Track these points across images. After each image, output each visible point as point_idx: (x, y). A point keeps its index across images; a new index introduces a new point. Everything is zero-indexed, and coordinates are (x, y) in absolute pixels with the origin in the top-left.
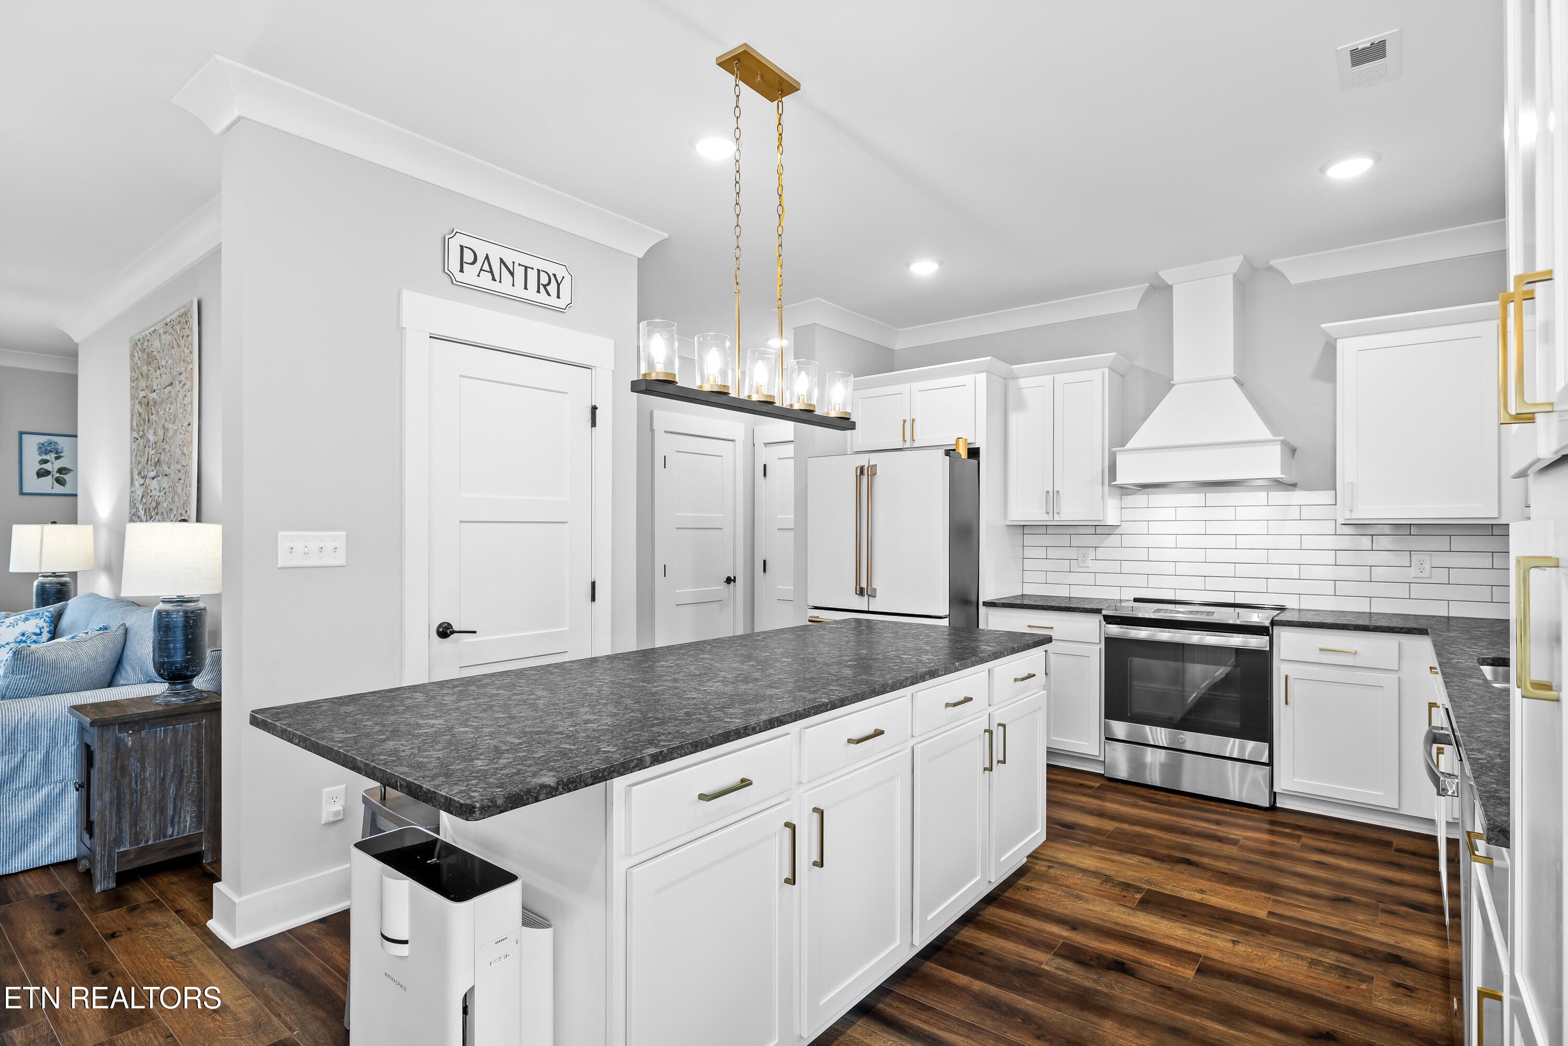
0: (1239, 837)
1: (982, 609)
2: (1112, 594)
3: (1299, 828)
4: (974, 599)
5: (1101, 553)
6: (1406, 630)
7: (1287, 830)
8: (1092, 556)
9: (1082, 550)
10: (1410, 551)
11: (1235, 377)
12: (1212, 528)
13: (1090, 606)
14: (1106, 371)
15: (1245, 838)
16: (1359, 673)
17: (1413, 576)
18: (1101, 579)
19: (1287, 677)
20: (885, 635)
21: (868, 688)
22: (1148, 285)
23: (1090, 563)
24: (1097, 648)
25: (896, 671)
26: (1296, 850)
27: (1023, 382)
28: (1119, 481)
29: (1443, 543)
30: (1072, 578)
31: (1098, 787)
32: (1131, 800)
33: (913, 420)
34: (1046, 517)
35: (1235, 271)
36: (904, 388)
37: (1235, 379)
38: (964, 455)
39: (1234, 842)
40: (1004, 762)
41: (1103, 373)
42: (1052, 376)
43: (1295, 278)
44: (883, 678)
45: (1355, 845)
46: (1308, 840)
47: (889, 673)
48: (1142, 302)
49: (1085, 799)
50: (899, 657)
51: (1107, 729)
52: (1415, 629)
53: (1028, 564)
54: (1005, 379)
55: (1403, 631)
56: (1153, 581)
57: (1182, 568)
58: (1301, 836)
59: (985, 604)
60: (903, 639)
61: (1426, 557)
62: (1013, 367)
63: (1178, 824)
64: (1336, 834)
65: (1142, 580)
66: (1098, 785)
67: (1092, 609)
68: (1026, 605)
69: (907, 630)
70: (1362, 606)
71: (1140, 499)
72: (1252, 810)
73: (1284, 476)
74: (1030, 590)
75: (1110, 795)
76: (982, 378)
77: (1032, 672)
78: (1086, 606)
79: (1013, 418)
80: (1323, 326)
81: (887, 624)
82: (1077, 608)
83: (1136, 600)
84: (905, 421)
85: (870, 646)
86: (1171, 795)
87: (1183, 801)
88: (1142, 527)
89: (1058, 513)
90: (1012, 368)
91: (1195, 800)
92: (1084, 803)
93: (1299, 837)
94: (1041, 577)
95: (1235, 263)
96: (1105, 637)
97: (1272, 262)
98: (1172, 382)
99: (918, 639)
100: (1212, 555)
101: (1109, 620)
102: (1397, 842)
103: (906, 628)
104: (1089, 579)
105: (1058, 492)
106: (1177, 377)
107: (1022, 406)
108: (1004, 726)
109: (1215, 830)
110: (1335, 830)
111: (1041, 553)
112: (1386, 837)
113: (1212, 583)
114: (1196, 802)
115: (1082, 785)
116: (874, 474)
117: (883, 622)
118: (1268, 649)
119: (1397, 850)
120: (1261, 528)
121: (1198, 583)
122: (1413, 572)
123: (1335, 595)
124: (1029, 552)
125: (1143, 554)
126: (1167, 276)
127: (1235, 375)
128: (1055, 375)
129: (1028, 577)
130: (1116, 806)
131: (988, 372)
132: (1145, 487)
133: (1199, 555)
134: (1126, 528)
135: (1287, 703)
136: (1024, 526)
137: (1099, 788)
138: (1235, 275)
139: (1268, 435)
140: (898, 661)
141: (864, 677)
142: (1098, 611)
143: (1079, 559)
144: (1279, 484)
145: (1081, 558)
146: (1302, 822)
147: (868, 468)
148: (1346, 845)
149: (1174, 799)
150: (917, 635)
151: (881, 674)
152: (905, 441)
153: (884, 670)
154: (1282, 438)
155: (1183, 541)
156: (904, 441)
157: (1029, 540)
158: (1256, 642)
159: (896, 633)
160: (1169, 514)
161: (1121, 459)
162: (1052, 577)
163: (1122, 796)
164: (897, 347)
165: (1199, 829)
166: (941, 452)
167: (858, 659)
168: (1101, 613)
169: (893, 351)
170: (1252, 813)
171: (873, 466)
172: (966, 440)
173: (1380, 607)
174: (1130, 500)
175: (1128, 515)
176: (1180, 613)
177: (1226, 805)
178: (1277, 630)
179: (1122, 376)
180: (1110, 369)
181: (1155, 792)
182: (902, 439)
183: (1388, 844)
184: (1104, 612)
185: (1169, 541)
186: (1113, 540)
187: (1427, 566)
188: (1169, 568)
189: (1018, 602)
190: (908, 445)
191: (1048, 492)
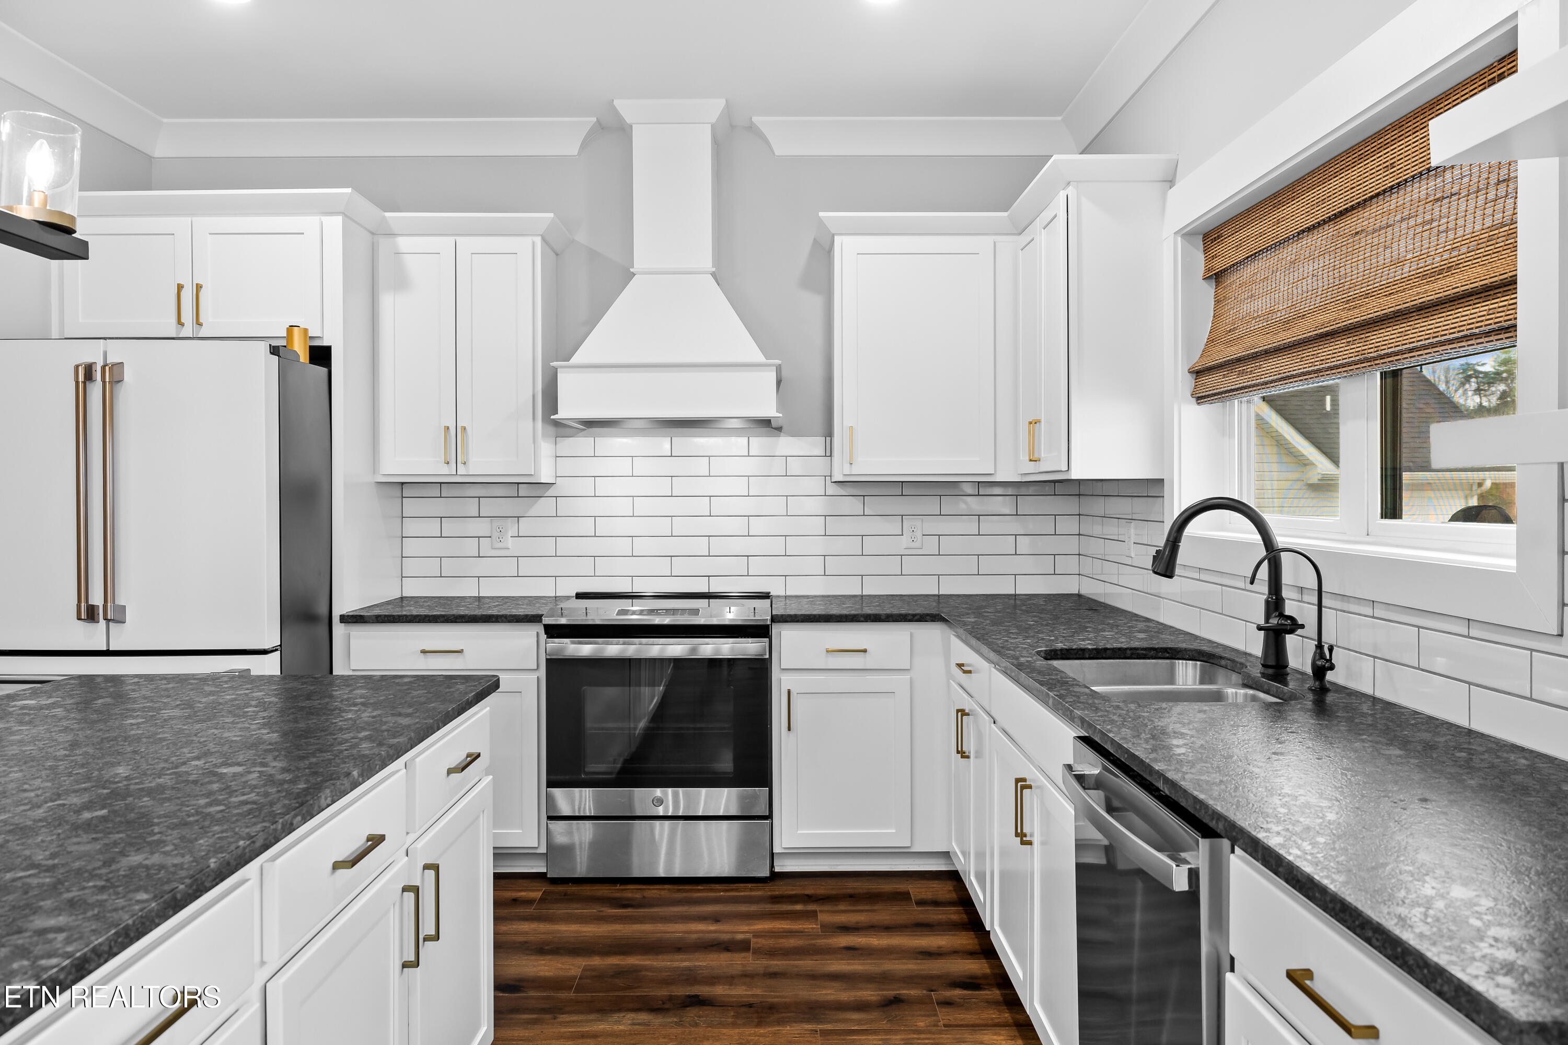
0: (748, 936)
1: (339, 630)
2: (545, 589)
3: (809, 899)
4: (324, 610)
5: (526, 526)
6: (918, 617)
7: (799, 907)
8: (512, 531)
9: (497, 522)
10: (902, 516)
11: (714, 272)
12: (681, 486)
13: (521, 611)
14: (538, 240)
15: (757, 935)
16: (870, 677)
17: (905, 547)
18: (527, 566)
19: (789, 692)
20: (166, 713)
21: (155, 898)
22: (594, 119)
23: (509, 542)
24: (533, 677)
25: (218, 822)
26: (818, 937)
27: (404, 243)
28: (563, 413)
29: (930, 504)
30: (482, 567)
31: (540, 899)
32: (593, 910)
33: (199, 287)
34: (445, 470)
35: (714, 120)
36: (179, 224)
37: (714, 275)
38: (304, 357)
39: (744, 946)
40: (436, 937)
41: (533, 243)
42: (452, 239)
43: (781, 149)
44: (191, 852)
45: (875, 908)
46: (828, 915)
47: (204, 830)
48: (584, 145)
49: (525, 927)
50: (215, 774)
51: (550, 800)
52: (928, 615)
53: (411, 547)
54: (373, 234)
55: (916, 618)
56: (603, 566)
57: (641, 546)
58: (815, 912)
59: (344, 619)
60: (209, 719)
61: (917, 522)
62: (387, 214)
63: (668, 935)
64: (851, 896)
65: (585, 566)
66: (537, 895)
67: (527, 616)
68: (417, 616)
69: (211, 693)
70: (851, 588)
71: (582, 443)
72: (750, 885)
73: (781, 415)
74: (413, 589)
75: (561, 910)
76: (335, 224)
77: (475, 750)
78: (515, 612)
79: (387, 302)
80: (821, 214)
81: (163, 685)
82: (502, 616)
83: (580, 596)
84: (180, 287)
85: (135, 752)
86: (644, 887)
87: (663, 893)
88: (585, 486)
89: (465, 463)
90: (384, 217)
91: (676, 887)
92: (526, 933)
93: (812, 915)
94: (432, 567)
95: (714, 108)
96: (547, 660)
97: (755, 119)
98: (632, 270)
99: (245, 715)
100: (681, 526)
101: (553, 631)
102: (916, 890)
103: (207, 688)
104: (509, 567)
105: (465, 428)
106: (638, 265)
107: (402, 283)
108: (436, 868)
109: (715, 932)
110: (849, 891)
111: (433, 527)
112: (901, 886)
113: (680, 566)
114: (679, 890)
115: (515, 901)
116: (117, 380)
117: (150, 678)
118: (767, 656)
119: (920, 903)
120: (739, 486)
121: (663, 566)
122: (905, 541)
123: (825, 575)
124: (411, 528)
125: (586, 526)
126: (627, 109)
127: (714, 269)
128: (459, 239)
129: (411, 567)
130: (574, 927)
131: (345, 215)
132: (590, 424)
133: (663, 526)
134: (564, 486)
135: (789, 729)
136: (403, 483)
137: (542, 900)
138: (713, 127)
139: (761, 358)
140: (215, 786)
141: (136, 859)
142: (535, 619)
143: (494, 537)
144: (765, 424)
145: (495, 535)
146: (811, 889)
147: (103, 368)
148: (866, 911)
149: (649, 892)
150: (239, 708)
151: (182, 838)
152: (183, 325)
153: (186, 824)
154: (778, 362)
155: (643, 506)
156: (180, 323)
157: (411, 507)
158: (749, 647)
159: (189, 705)
160: (624, 466)
161: (565, 381)
162: (449, 567)
163: (578, 906)
164: (158, 152)
165: (695, 936)
166: (263, 347)
167: (108, 796)
168: (540, 621)
169: (150, 158)
170: (751, 890)
171: (114, 365)
172: (306, 330)
173: (874, 588)
174: (571, 445)
175: (566, 467)
176: (635, 613)
177: (717, 886)
178: (775, 629)
179: (557, 255)
180: (544, 240)
181: (622, 887)
182: (174, 320)
183: (904, 897)
184: (546, 621)
185: (624, 506)
186: (544, 506)
187: (918, 534)
188: (623, 546)
189: (397, 612)
190: (187, 331)
191: (448, 428)
